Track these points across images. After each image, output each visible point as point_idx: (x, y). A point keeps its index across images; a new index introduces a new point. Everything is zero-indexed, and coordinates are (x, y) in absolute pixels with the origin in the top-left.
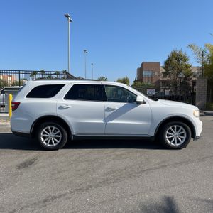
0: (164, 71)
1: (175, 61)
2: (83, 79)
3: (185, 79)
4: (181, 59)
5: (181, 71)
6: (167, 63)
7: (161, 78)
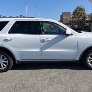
0: (73, 16)
1: (78, 11)
2: (24, 17)
3: (83, 20)
4: (81, 10)
5: (81, 16)
6: (74, 12)
7: (71, 20)
